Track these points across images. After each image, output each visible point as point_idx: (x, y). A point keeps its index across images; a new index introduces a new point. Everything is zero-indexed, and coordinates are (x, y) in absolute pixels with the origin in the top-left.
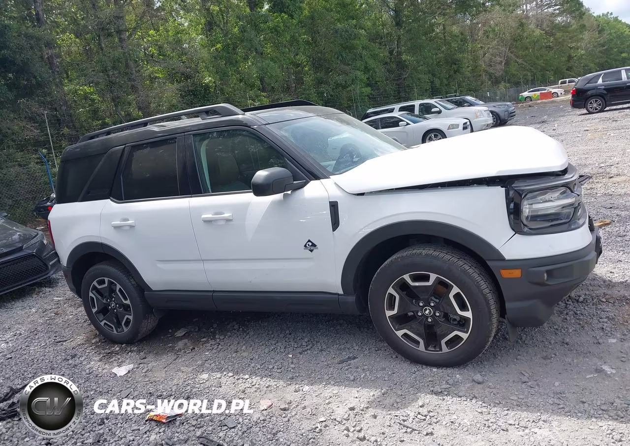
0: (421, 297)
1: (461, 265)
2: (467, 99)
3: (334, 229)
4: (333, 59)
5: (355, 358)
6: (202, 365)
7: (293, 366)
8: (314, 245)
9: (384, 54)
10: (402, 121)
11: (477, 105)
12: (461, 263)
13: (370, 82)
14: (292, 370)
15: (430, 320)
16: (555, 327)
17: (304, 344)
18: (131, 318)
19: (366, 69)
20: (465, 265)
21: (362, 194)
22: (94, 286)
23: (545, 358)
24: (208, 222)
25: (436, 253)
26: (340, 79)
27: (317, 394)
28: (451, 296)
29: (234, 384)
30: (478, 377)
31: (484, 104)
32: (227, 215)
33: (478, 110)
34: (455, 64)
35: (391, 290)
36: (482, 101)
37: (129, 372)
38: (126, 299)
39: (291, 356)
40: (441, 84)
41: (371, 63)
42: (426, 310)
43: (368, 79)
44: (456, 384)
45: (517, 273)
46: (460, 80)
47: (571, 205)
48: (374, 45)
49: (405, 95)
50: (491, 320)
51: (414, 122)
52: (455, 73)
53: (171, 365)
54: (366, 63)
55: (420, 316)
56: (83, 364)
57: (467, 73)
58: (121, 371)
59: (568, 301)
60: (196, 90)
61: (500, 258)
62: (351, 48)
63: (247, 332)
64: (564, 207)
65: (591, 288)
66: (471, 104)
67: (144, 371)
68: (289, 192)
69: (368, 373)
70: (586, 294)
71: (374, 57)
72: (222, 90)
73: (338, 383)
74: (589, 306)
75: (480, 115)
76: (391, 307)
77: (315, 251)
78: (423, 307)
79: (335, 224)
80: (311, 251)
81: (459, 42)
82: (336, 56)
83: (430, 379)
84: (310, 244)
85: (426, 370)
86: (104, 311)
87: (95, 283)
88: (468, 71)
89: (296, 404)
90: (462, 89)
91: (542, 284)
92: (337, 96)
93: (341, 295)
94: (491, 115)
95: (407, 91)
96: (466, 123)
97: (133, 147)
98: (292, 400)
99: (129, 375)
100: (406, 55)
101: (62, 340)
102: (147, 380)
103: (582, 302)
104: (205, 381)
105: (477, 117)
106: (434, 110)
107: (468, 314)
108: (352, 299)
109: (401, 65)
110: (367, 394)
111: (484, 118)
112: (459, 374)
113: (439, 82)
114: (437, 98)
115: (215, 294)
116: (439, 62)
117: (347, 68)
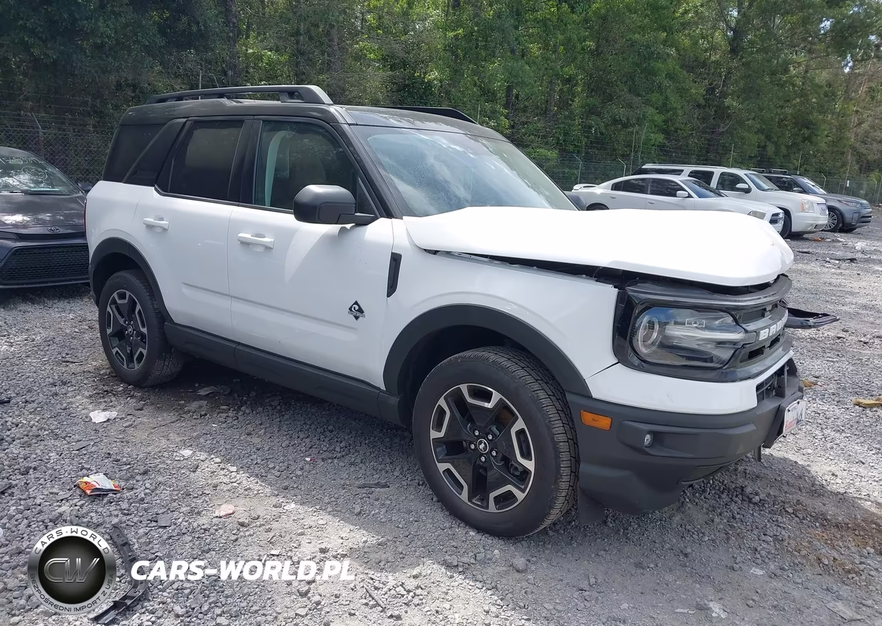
0: (478, 424)
1: (535, 389)
2: (801, 181)
3: (389, 295)
4: (619, 83)
5: (386, 486)
6: (198, 437)
7: (299, 473)
8: (360, 310)
9: (698, 91)
10: (683, 189)
11: (815, 193)
12: (536, 386)
13: (667, 127)
14: (294, 478)
15: (483, 459)
16: (688, 527)
17: (338, 449)
18: (145, 352)
19: (664, 108)
20: (542, 391)
21: (435, 252)
22: (114, 298)
23: (639, 565)
24: (245, 244)
25: (508, 364)
26: (621, 112)
27: (296, 518)
28: (513, 431)
29: (212, 473)
30: (520, 562)
31: (824, 194)
32: (267, 240)
33: (808, 201)
34: (808, 128)
35: (442, 402)
36: (824, 190)
37: (108, 420)
38: (143, 326)
39: (308, 459)
40: (777, 153)
41: (674, 100)
42: (481, 443)
43: (665, 122)
44: (485, 562)
45: (604, 423)
46: (809, 154)
47: (734, 343)
48: (687, 76)
49: (715, 157)
50: (556, 482)
51: (700, 196)
52: (803, 142)
53: (164, 427)
54: (667, 98)
55: (472, 450)
56: (68, 395)
57: (823, 145)
58: (98, 416)
59: (737, 496)
60: (413, 87)
61: (585, 392)
62: (652, 73)
63: (283, 413)
64: (720, 343)
65: (785, 488)
66: (804, 191)
67: (124, 425)
68: (348, 226)
69: (383, 510)
70: (769, 494)
71: (682, 92)
72: (448, 93)
73: (335, 513)
74: (762, 513)
75: (809, 209)
76: (438, 427)
77: (360, 319)
78: (478, 437)
79: (392, 287)
80: (357, 318)
81: (822, 96)
82: (625, 79)
83: (454, 544)
84: (357, 308)
85: (460, 531)
86: (120, 334)
87: (115, 295)
88: (826, 143)
89: (262, 523)
90: (809, 168)
91: (639, 450)
92: (610, 136)
93: (382, 391)
94: (827, 213)
95: (721, 152)
96: (777, 215)
97: (196, 122)
98: (261, 515)
99: (105, 425)
100: (733, 99)
101: (71, 360)
102: (121, 437)
103: (756, 503)
104: (182, 459)
105: (803, 210)
106: (740, 186)
107: (530, 465)
108: (394, 400)
109: (722, 113)
110: (360, 537)
111: (814, 215)
112: (500, 550)
113: (773, 149)
114: (753, 170)
115: (240, 347)
116: (782, 121)
117: (637, 100)
